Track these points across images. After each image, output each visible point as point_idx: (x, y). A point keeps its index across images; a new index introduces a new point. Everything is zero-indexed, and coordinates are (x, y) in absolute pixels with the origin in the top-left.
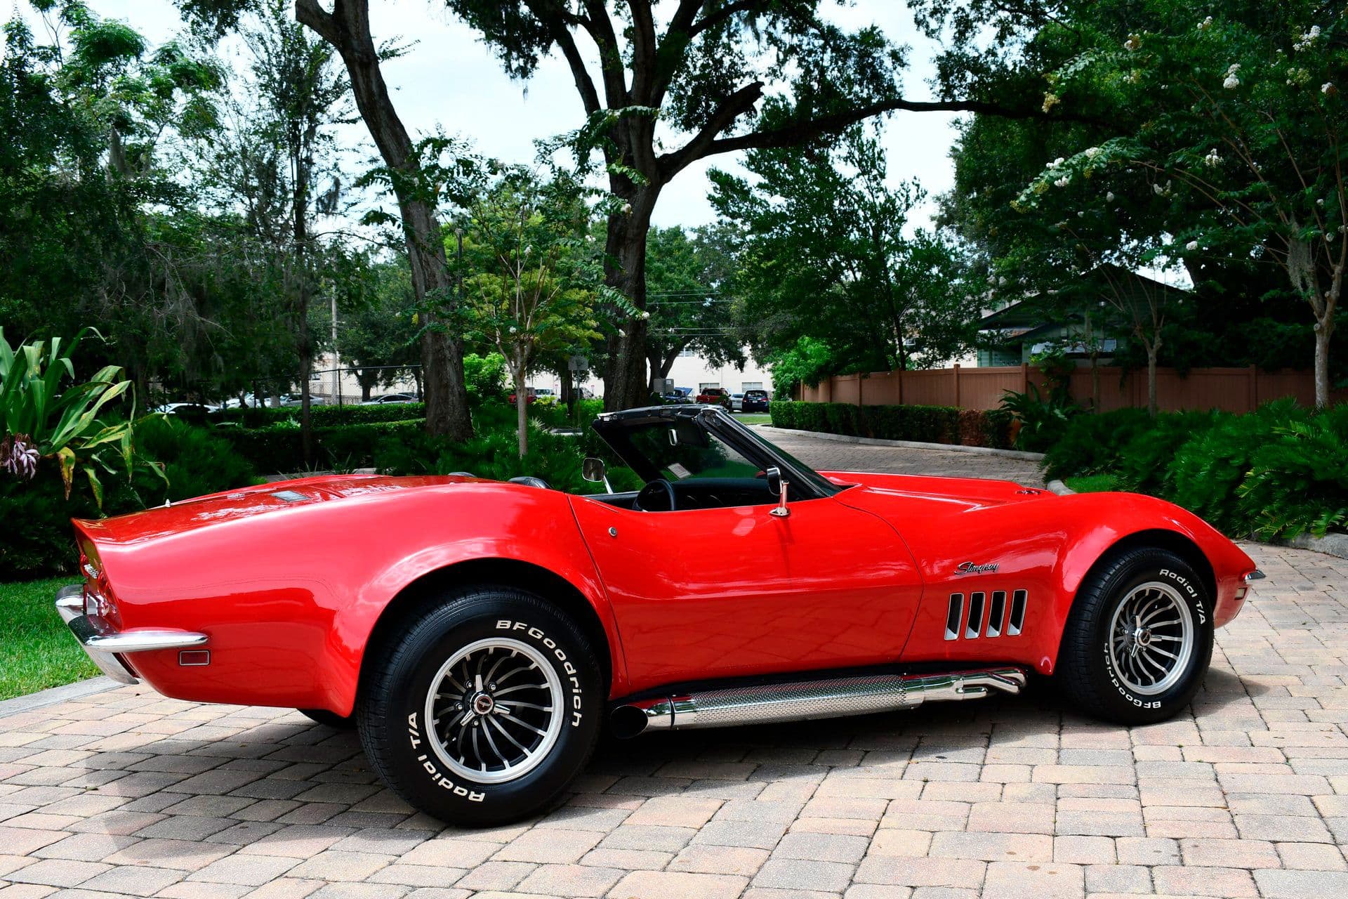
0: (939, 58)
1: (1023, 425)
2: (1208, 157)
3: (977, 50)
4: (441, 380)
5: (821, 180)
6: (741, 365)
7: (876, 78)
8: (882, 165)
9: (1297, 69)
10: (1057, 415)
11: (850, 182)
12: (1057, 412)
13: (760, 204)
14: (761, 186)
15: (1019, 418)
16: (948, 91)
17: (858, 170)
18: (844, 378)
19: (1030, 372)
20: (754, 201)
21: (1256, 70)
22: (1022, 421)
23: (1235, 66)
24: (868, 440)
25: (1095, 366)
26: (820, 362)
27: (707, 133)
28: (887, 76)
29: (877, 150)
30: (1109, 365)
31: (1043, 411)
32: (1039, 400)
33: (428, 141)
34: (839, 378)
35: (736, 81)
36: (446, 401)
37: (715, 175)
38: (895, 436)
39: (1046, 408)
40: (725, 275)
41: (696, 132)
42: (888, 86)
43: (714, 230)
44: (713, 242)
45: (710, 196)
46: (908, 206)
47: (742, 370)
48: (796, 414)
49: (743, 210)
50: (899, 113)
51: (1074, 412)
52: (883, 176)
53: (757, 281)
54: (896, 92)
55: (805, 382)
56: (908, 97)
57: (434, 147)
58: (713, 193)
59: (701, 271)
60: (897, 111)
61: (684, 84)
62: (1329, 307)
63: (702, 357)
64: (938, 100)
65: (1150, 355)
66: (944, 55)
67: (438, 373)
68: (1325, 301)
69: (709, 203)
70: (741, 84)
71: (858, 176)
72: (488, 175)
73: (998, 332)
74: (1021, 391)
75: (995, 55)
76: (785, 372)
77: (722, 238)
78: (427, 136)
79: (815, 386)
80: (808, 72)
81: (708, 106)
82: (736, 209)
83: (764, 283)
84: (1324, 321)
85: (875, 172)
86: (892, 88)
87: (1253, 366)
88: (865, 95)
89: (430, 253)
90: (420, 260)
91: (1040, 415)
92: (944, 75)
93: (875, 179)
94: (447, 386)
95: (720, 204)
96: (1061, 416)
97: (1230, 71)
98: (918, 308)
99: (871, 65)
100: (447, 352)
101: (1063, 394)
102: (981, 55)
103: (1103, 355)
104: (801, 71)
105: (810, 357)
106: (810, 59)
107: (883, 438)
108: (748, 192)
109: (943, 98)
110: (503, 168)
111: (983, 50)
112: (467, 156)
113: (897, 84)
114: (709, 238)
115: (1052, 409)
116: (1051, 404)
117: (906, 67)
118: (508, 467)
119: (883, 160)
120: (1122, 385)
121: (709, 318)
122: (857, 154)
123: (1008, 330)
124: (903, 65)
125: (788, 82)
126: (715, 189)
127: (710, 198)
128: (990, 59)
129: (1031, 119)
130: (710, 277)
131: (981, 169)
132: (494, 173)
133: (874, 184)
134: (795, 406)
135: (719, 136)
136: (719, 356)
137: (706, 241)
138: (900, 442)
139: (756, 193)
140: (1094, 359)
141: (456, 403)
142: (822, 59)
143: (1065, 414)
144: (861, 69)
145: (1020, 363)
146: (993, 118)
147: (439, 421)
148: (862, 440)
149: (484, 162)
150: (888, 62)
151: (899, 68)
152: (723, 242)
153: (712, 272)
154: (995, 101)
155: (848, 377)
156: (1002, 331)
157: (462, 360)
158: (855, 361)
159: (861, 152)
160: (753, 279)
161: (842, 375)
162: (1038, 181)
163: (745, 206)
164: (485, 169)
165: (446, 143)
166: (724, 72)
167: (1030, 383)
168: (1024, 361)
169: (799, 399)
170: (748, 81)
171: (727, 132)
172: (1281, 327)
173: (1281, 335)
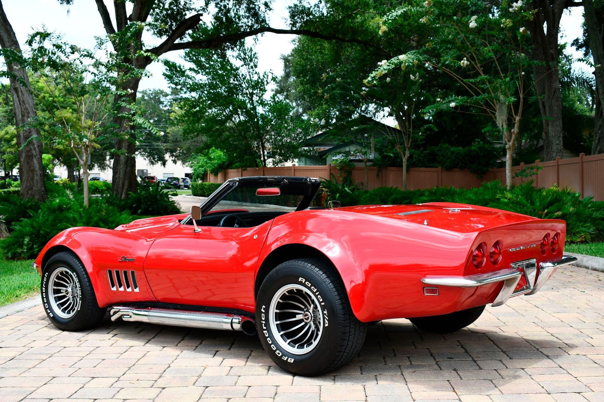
0: (290, 7)
1: (329, 195)
2: (462, 61)
3: (310, 4)
4: (30, 167)
5: (223, 68)
6: (164, 164)
7: (256, 15)
8: (256, 60)
9: (506, 20)
10: (346, 190)
11: (237, 69)
12: (346, 189)
13: (191, 78)
14: (191, 69)
15: (327, 192)
16: (294, 25)
17: (242, 63)
18: (233, 170)
19: (332, 169)
20: (188, 77)
21: (485, 19)
22: (329, 193)
23: (475, 17)
24: (248, 204)
25: (366, 166)
26: (220, 162)
27: (171, 39)
28: (262, 15)
29: (253, 53)
30: (371, 166)
31: (338, 188)
32: (337, 183)
33: (38, 33)
34: (230, 170)
35: (187, 12)
36: (33, 179)
37: (166, 63)
38: (262, 201)
39: (340, 187)
40: (157, 116)
41: (165, 38)
42: (263, 19)
43: (151, 92)
44: (151, 98)
45: (164, 73)
46: (268, 83)
47: (164, 166)
48: (206, 189)
49: (182, 82)
50: (267, 34)
51: (354, 189)
52: (256, 66)
53: (189, 119)
54: (266, 24)
55: (211, 173)
56: (272, 26)
57: (41, 37)
58: (166, 72)
59: (145, 114)
60: (266, 33)
61: (159, 12)
62: (513, 137)
63: (145, 159)
64: (289, 28)
65: (404, 160)
66: (293, 6)
67: (28, 163)
68: (510, 134)
69: (164, 77)
70: (189, 15)
71: (242, 66)
72: (70, 54)
73: (313, 149)
74: (328, 179)
75: (318, 7)
76: (200, 167)
77: (155, 96)
78: (37, 31)
79: (216, 175)
80: (221, 10)
81: (172, 25)
82: (178, 81)
83: (192, 120)
84: (511, 143)
85: (252, 64)
86: (264, 21)
87: (440, 168)
88: (250, 24)
89: (35, 96)
90: (19, 100)
91: (337, 190)
92: (292, 16)
93: (252, 67)
94: (33, 171)
95: (170, 78)
96: (348, 191)
97: (472, 19)
98: (271, 135)
99: (254, 8)
100: (34, 152)
101: (348, 181)
102: (311, 7)
103: (369, 161)
104: (217, 10)
105: (214, 159)
106: (222, 4)
107: (255, 203)
108: (184, 72)
109: (292, 28)
110: (78, 50)
111: (313, 5)
112: (59, 43)
113: (267, 19)
114: (148, 96)
115: (343, 187)
116: (343, 185)
117: (271, 11)
118: (83, 215)
119: (256, 58)
120: (378, 175)
121: (149, 139)
122: (242, 55)
123: (318, 147)
124: (270, 10)
125: (210, 15)
126: (166, 69)
127: (164, 74)
128: (316, 8)
129: (334, 41)
130: (149, 117)
131: (306, 65)
132: (73, 53)
133: (251, 70)
134: (206, 185)
135: (177, 41)
136: (154, 159)
137: (146, 98)
138: (265, 205)
139: (188, 73)
140: (366, 162)
141: (39, 180)
142: (228, 4)
143: (350, 190)
144: (249, 9)
145: (325, 164)
146: (316, 39)
147: (29, 190)
148: (244, 204)
149: (68, 46)
150: (263, 8)
151: (268, 11)
152: (156, 99)
153: (150, 114)
154: (318, 31)
155: (235, 170)
156: (315, 148)
157: (41, 156)
158: (240, 162)
159: (245, 54)
160: (186, 118)
161: (232, 169)
162: (377, 71)
163: (182, 79)
164: (68, 50)
165: (48, 35)
166: (181, 7)
167: (332, 174)
168: (328, 163)
169: (207, 181)
170: (194, 13)
171: (181, 39)
172: (453, 149)
173: (452, 153)
